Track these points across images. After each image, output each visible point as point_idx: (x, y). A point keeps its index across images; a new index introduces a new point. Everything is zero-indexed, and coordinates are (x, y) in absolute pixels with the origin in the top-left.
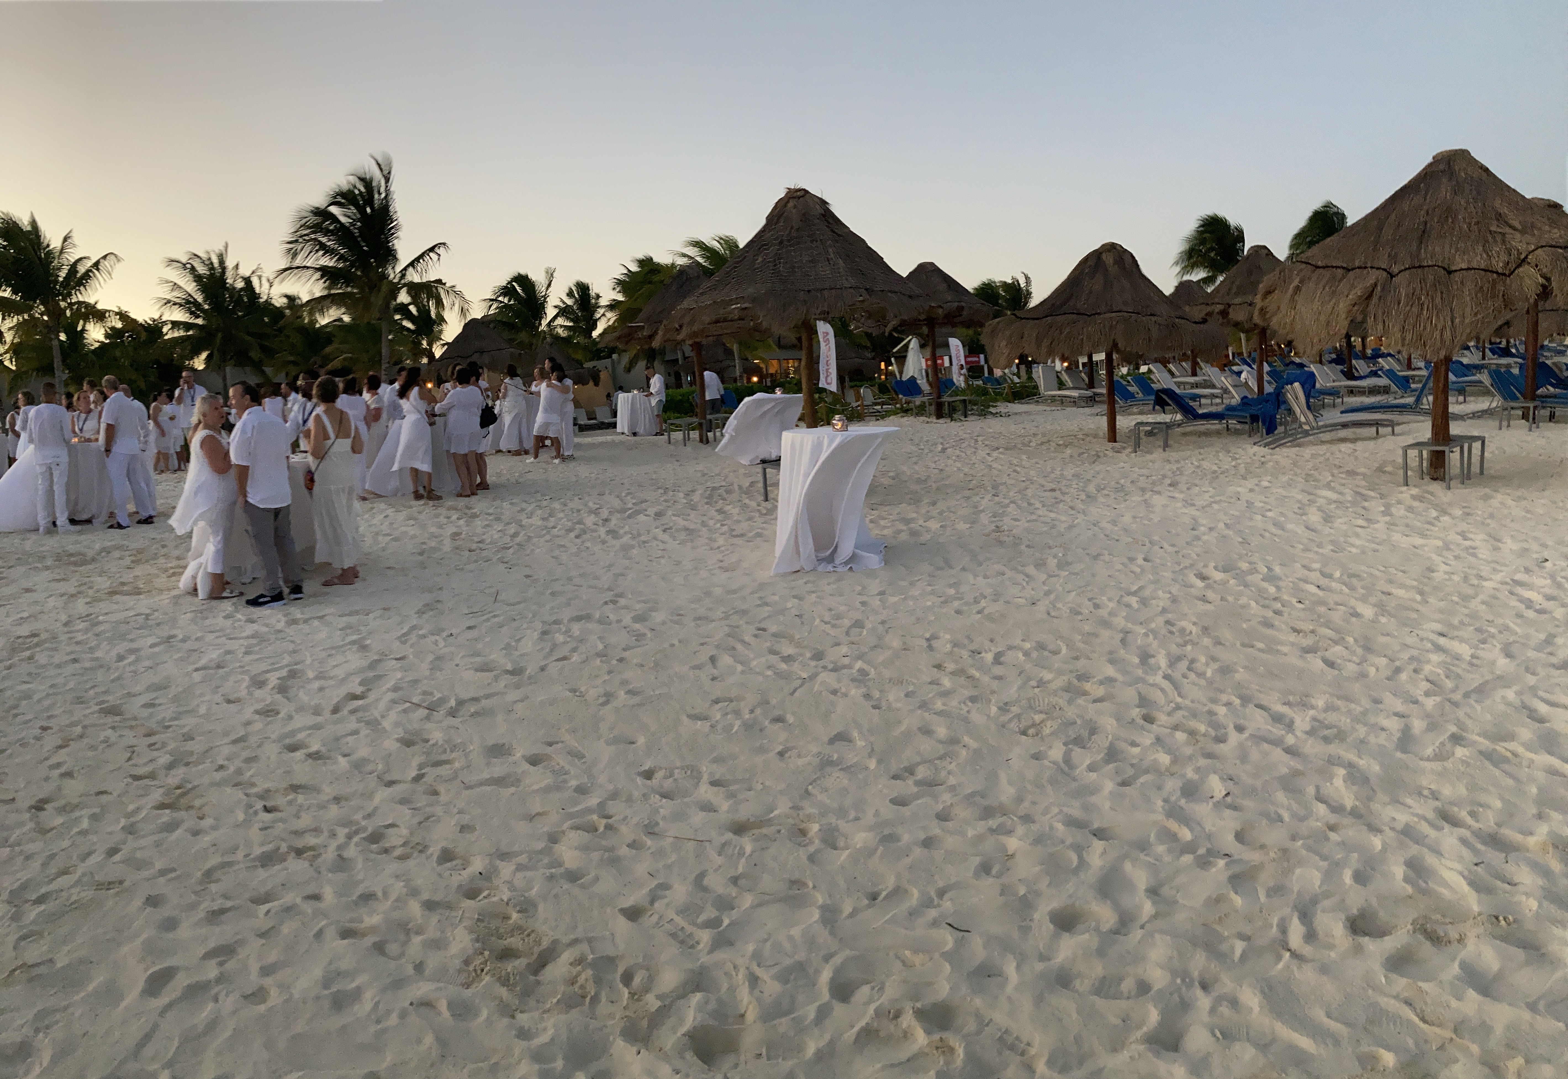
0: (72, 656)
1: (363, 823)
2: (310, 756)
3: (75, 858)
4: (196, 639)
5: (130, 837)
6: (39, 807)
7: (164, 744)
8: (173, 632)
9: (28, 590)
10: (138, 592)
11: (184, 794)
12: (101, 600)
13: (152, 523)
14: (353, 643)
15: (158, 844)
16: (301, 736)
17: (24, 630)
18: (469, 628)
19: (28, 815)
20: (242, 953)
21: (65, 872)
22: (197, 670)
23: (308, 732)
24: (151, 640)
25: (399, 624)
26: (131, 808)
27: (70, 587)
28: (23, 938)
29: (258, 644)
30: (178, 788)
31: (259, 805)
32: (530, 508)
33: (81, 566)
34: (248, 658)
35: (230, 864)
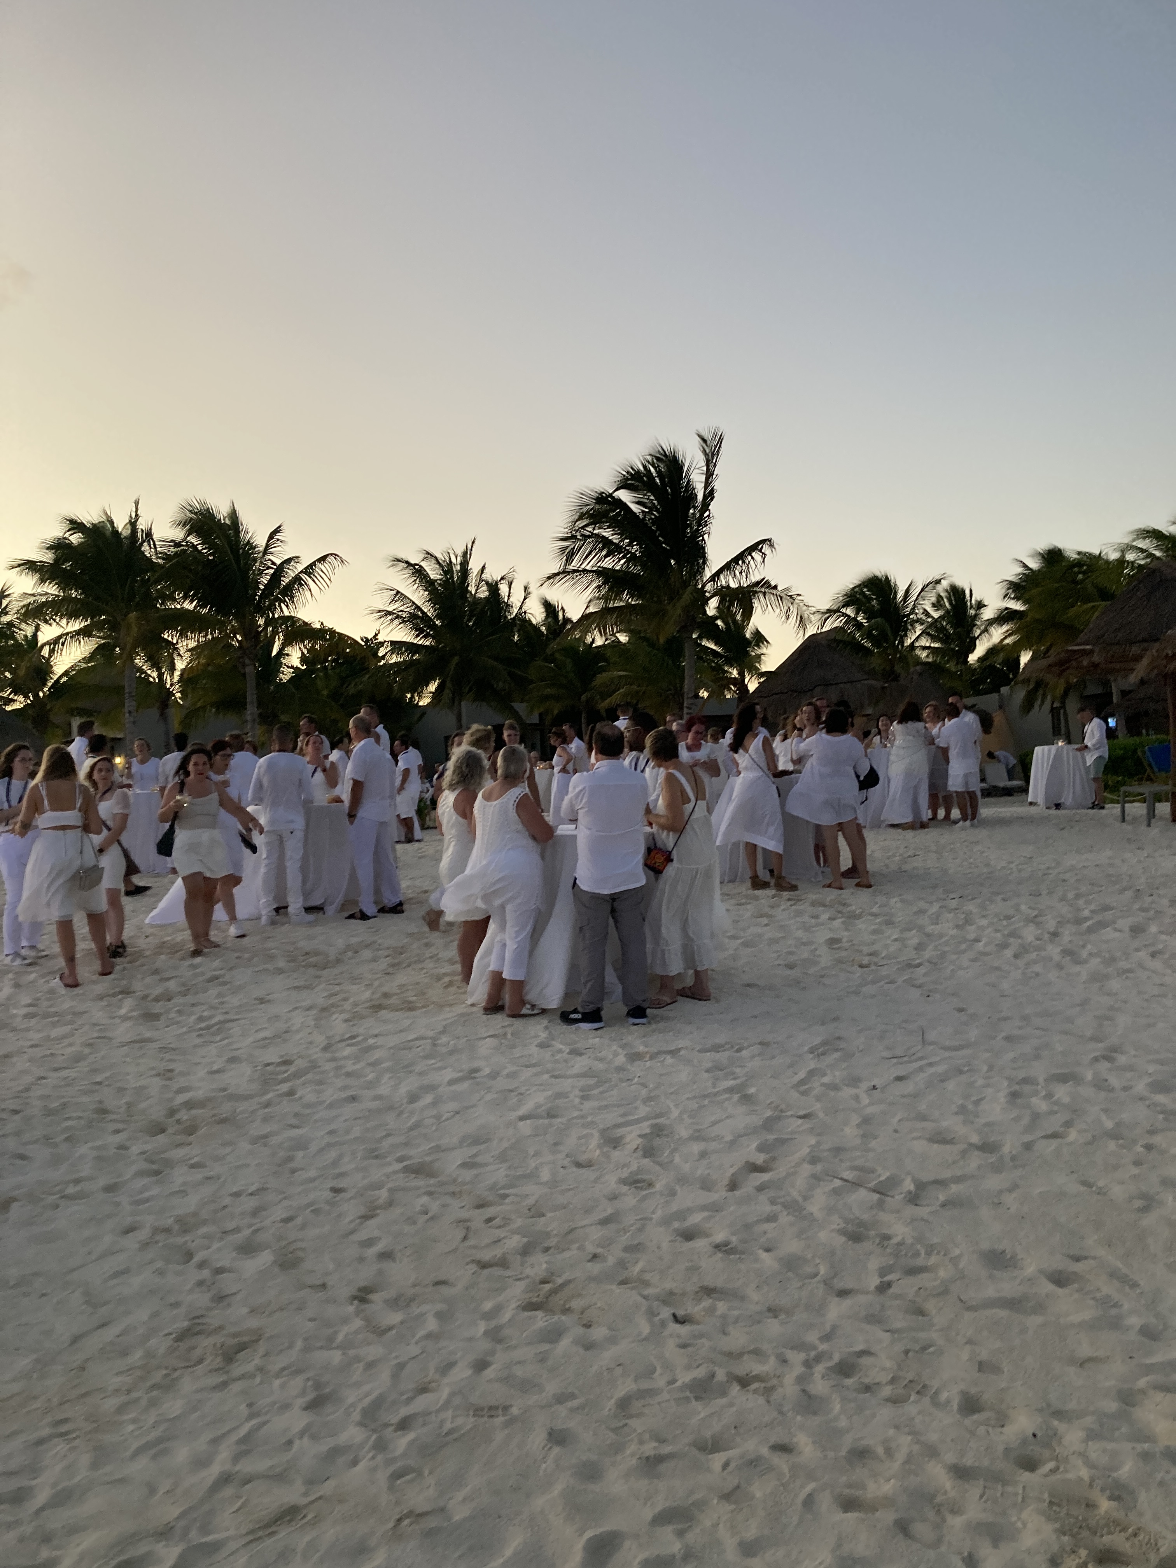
0: (349, 1093)
1: (823, 1347)
2: (717, 1247)
3: (432, 1372)
4: (508, 1076)
5: (499, 1347)
6: (362, 1296)
7: (506, 1221)
8: (476, 1064)
9: (262, 1001)
10: (410, 1007)
11: (555, 1291)
12: (362, 1017)
13: (402, 912)
14: (730, 1090)
15: (542, 1359)
16: (696, 1218)
17: (272, 1055)
18: (899, 1079)
19: (351, 1309)
20: (707, 1521)
21: (423, 1390)
22: (522, 1118)
23: (706, 1214)
24: (449, 1074)
25: (790, 1066)
26: (488, 1306)
27: (318, 996)
28: (397, 1475)
29: (596, 1086)
30: (544, 1282)
31: (666, 1313)
32: (934, 909)
33: (324, 968)
34: (588, 1105)
35: (651, 1393)
